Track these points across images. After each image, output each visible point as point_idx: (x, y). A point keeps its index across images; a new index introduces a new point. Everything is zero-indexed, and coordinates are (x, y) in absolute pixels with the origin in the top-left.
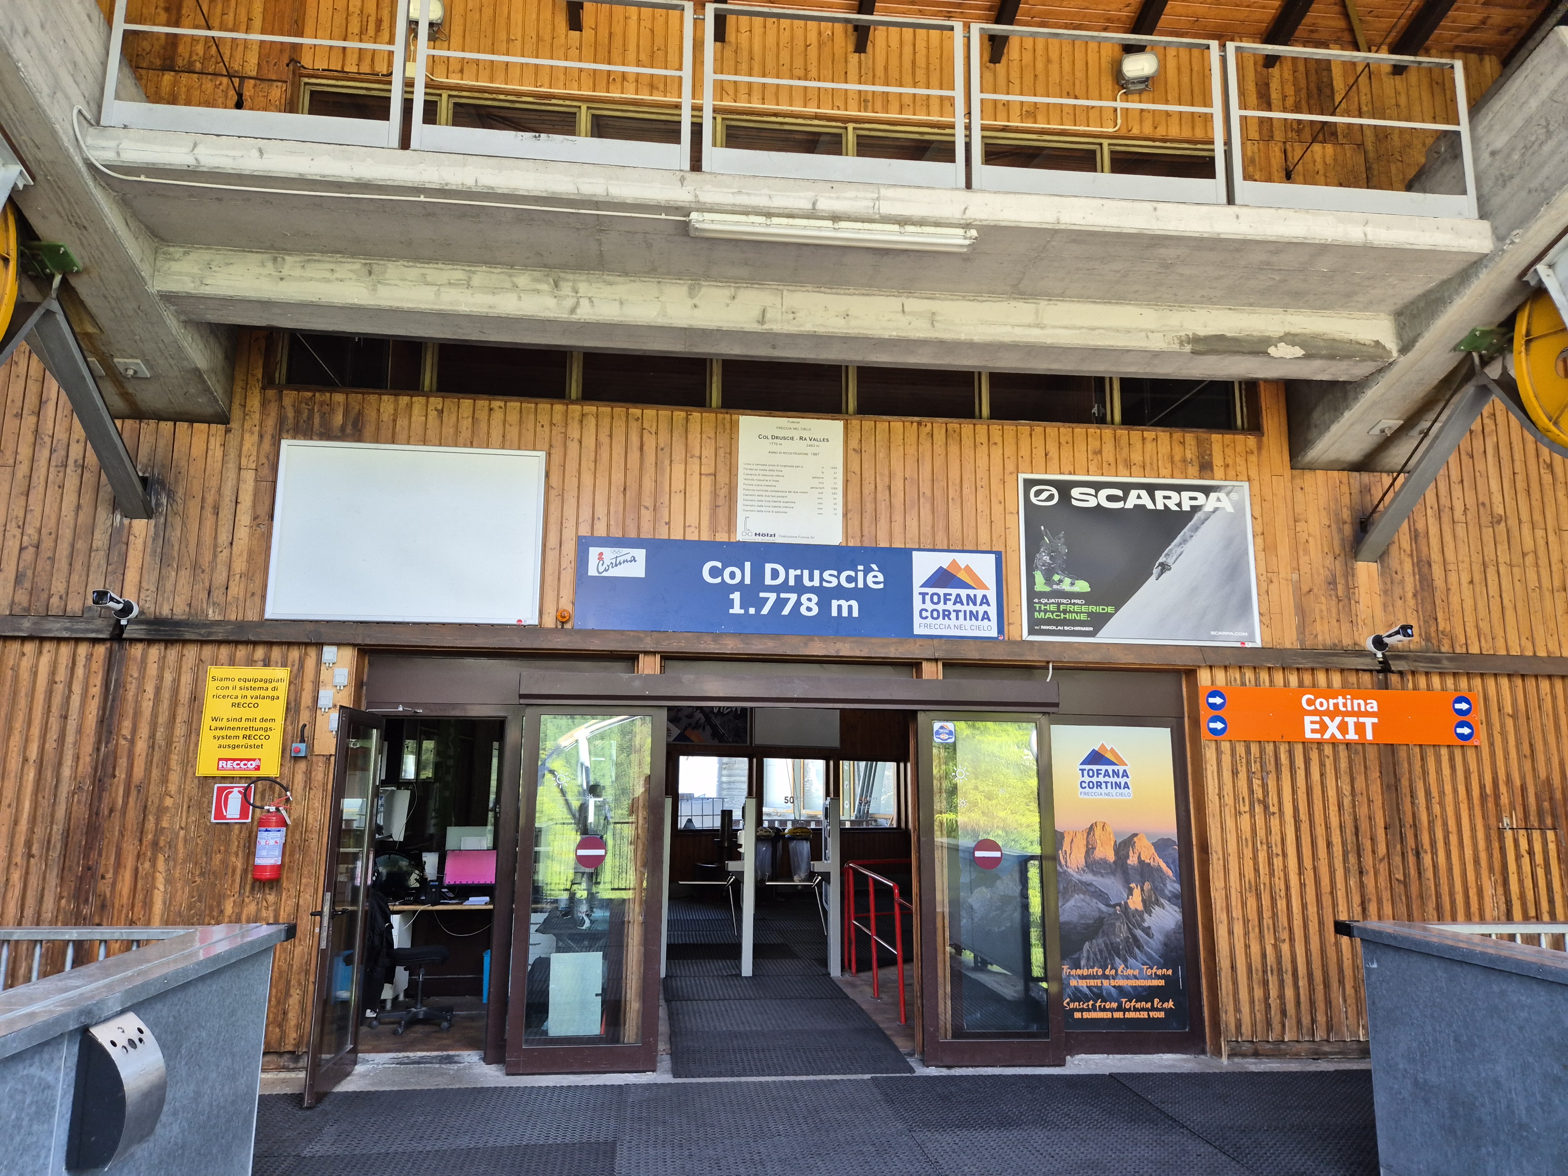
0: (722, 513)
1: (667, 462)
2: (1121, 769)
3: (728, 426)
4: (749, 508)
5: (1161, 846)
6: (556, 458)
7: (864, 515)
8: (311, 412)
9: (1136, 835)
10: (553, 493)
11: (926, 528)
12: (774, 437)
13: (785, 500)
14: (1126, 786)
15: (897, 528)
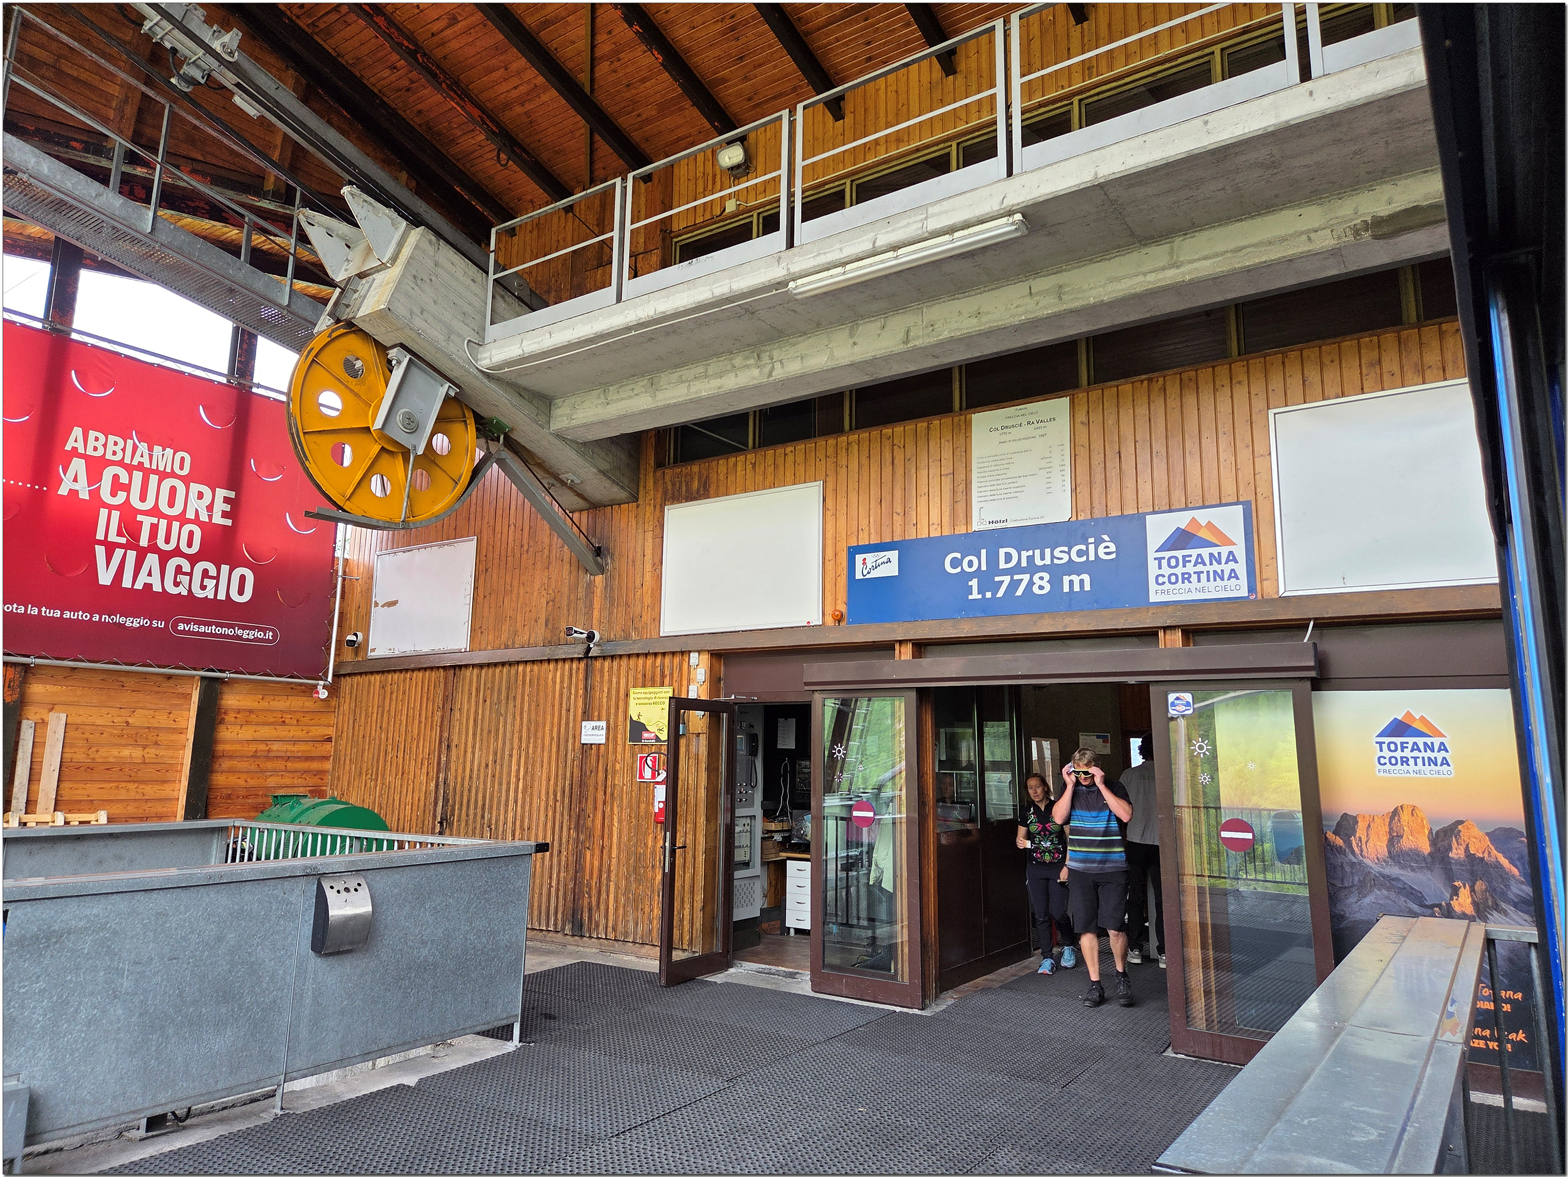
0: (961, 507)
1: (914, 470)
2: (1437, 741)
3: (963, 427)
4: (983, 499)
5: (1501, 837)
6: (831, 486)
7: (1094, 486)
8: (681, 482)
9: (1461, 822)
10: (829, 513)
11: (1161, 489)
12: (1003, 428)
13: (1016, 485)
14: (1445, 762)
15: (1129, 495)
